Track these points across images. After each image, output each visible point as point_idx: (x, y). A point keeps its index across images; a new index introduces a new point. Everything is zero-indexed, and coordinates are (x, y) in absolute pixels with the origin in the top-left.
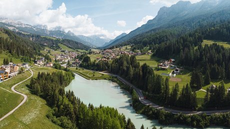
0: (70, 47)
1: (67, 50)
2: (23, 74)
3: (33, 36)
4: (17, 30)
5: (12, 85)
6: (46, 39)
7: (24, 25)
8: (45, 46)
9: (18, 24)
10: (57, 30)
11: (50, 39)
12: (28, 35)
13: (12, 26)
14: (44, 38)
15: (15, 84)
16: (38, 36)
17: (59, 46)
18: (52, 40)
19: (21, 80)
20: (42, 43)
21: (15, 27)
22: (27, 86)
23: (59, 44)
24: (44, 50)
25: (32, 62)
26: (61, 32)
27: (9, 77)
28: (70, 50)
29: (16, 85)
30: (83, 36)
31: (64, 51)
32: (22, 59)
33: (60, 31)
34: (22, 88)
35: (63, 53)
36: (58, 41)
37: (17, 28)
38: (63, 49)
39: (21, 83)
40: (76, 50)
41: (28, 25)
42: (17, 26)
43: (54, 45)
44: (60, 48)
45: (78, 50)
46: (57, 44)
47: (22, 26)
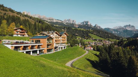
3: (65, 28)
4: (49, 24)
7: (55, 20)
8: (77, 35)
11: (80, 30)
12: (60, 27)
14: (74, 29)
16: (69, 28)
20: (73, 33)
23: (90, 34)
24: (76, 38)
26: (89, 26)
28: (102, 39)
31: (96, 40)
35: (96, 42)
36: (88, 32)
40: (107, 39)
41: (59, 20)
42: (49, 21)
43: (85, 35)
44: (91, 37)
45: (109, 39)
46: (88, 35)
47: (53, 21)
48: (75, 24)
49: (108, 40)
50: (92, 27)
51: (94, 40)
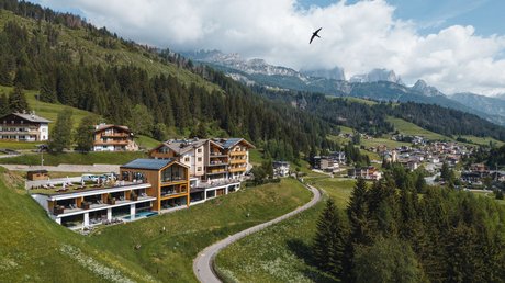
0: (429, 128)
1: (420, 136)
2: (274, 187)
3: (301, 97)
4: (249, 83)
5: (205, 240)
6: (341, 103)
7: (272, 68)
8: (341, 123)
9: (254, 67)
10: (376, 80)
11: (355, 105)
12: (285, 94)
13: (236, 72)
14: (334, 100)
15: (222, 234)
16: (316, 97)
17: (387, 125)
18: (363, 107)
19: (263, 213)
20: (329, 114)
21: (242, 74)
22: (295, 247)
23: (390, 119)
24: (336, 133)
25: (301, 162)
26: (392, 87)
27: (197, 195)
28: (432, 136)
29: (231, 239)
30: (471, 95)
31: (409, 140)
32: (267, 148)
33: (388, 83)
34: (269, 257)
35: (408, 146)
36: (383, 109)
37: (251, 77)
38: (403, 134)
39: (264, 233)
40: (456, 138)
41: (283, 68)
42: (251, 71)
43: (371, 122)
44: (392, 130)
45: (463, 137)
46: (381, 119)
47: (264, 73)
48: (340, 81)
49: (459, 140)
50: (402, 92)
51: (403, 140)
